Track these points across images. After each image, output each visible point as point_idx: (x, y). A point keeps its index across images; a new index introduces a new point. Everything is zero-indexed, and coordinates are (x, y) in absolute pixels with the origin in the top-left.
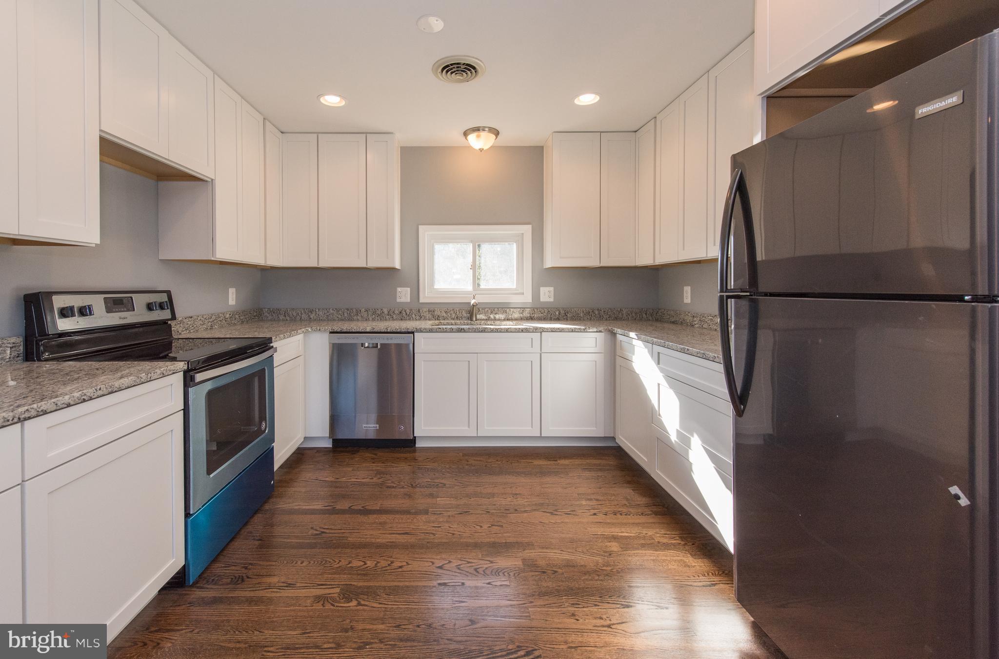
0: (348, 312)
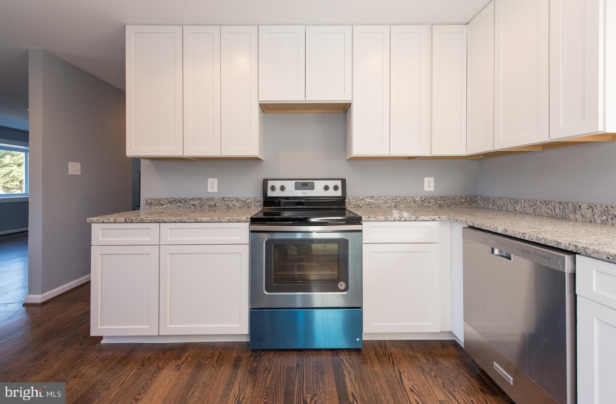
0: (561, 207)
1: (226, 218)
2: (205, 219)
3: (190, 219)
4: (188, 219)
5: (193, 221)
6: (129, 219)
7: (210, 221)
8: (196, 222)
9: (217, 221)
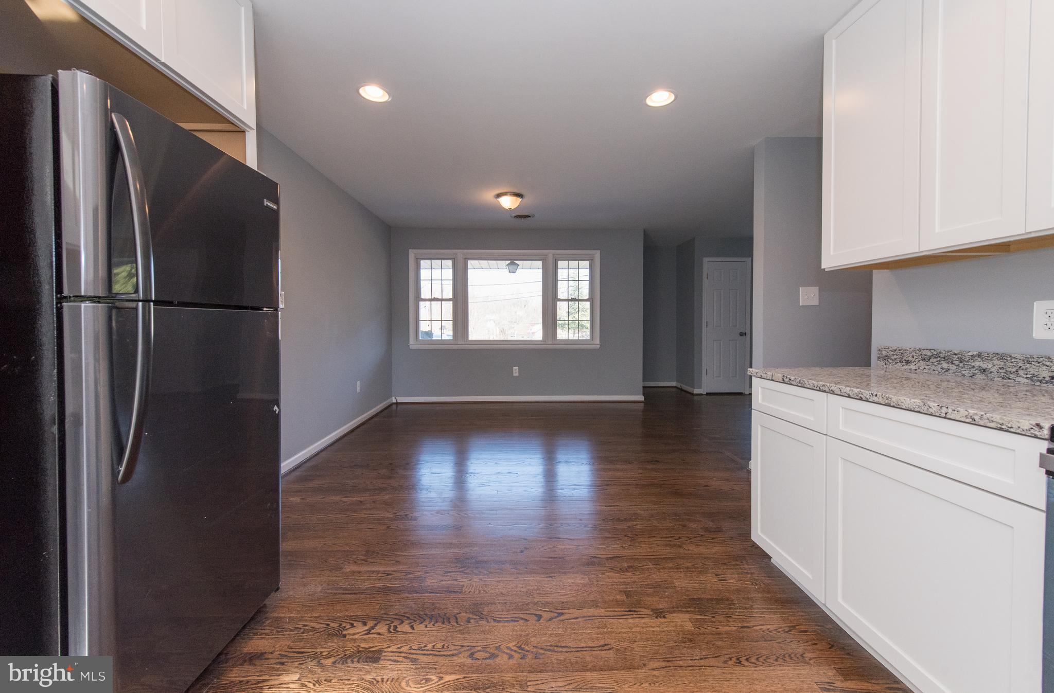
1: (963, 412)
2: (908, 401)
3: (876, 395)
4: (872, 394)
5: (881, 401)
6: (787, 377)
7: (918, 410)
8: (888, 405)
9: (937, 414)
